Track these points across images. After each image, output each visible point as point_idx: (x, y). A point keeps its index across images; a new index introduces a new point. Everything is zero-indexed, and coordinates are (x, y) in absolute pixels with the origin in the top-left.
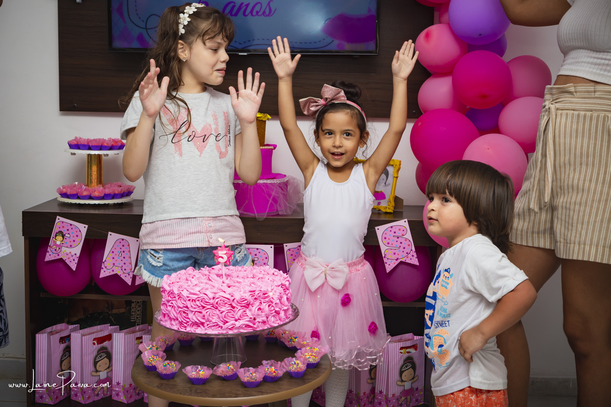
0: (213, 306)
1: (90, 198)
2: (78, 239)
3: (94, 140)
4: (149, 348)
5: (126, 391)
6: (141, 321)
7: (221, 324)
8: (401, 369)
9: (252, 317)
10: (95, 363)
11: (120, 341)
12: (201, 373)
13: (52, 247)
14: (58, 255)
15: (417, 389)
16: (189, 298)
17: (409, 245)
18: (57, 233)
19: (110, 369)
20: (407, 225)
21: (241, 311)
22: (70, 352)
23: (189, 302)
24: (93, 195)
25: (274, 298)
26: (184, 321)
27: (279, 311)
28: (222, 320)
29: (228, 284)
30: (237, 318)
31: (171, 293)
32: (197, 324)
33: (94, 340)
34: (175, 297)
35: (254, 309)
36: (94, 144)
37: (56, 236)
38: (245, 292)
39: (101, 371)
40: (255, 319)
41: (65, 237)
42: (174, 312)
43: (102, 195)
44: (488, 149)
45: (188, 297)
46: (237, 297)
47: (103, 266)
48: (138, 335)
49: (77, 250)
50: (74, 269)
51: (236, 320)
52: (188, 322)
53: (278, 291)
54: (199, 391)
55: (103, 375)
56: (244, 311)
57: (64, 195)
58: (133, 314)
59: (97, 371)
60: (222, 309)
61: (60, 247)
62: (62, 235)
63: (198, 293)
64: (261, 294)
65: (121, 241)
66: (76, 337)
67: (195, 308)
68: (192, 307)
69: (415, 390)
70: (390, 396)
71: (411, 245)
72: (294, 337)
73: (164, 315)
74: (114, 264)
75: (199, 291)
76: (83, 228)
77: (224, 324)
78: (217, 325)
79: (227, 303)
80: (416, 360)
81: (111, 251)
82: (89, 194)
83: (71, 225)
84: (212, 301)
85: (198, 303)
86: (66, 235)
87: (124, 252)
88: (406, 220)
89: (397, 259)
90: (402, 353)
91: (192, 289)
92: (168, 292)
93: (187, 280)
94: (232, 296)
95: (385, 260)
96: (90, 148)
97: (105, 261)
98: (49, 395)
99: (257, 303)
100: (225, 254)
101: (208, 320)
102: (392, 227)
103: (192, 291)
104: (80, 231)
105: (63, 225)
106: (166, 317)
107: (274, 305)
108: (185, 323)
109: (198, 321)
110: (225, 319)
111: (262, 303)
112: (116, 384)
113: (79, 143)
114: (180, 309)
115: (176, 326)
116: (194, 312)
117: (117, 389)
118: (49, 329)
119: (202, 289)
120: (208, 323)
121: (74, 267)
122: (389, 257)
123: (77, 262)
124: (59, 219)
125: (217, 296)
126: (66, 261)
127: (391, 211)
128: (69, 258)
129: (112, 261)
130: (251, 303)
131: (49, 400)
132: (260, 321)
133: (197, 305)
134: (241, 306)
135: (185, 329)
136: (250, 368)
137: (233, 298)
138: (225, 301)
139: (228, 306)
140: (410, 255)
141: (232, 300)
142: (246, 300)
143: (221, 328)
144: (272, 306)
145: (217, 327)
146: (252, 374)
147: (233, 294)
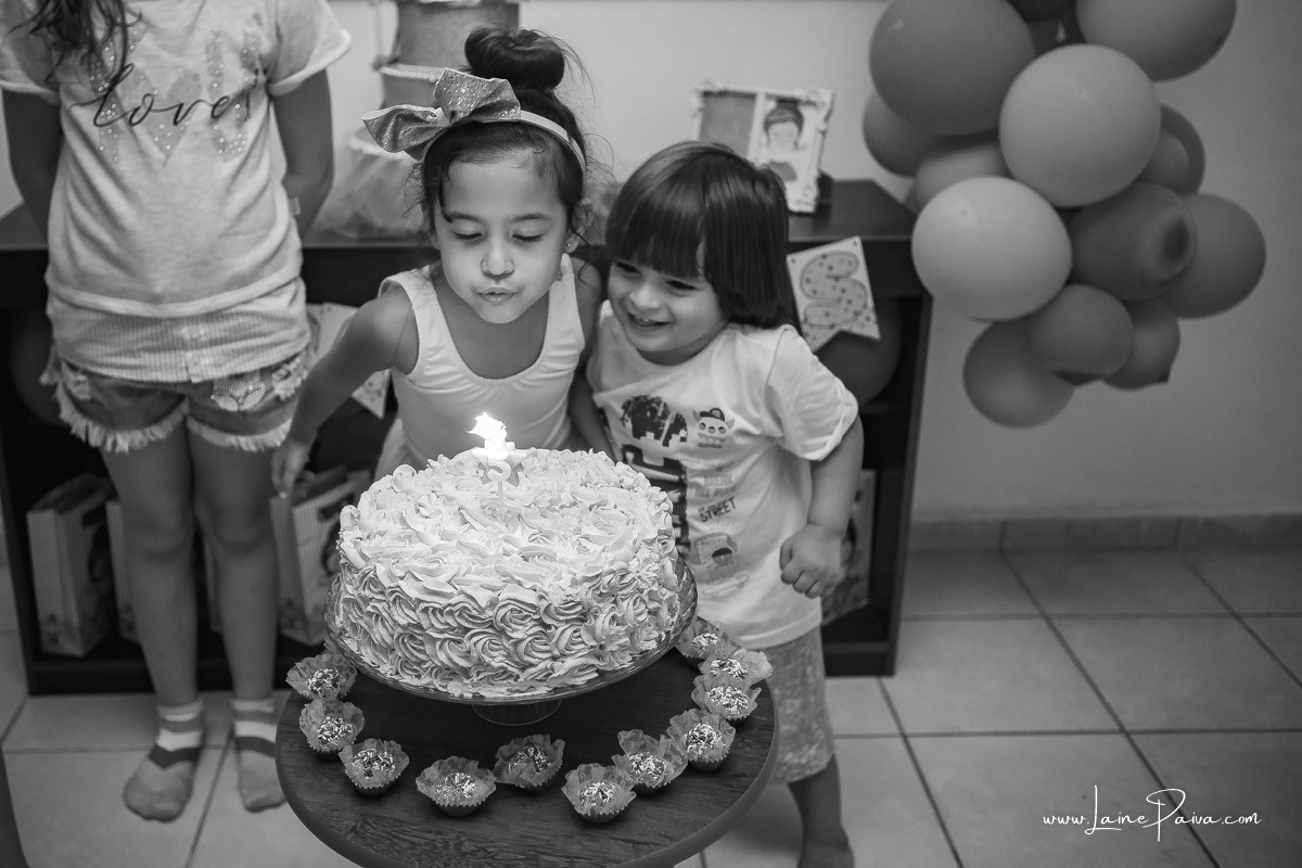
0: (492, 626)
7: (514, 670)
9: (594, 643)
12: (467, 786)
16: (427, 605)
17: (861, 296)
20: (857, 251)
21: (569, 632)
23: (425, 614)
25: (645, 578)
26: (413, 659)
27: (659, 608)
28: (517, 660)
30: (556, 653)
31: (370, 580)
32: (452, 672)
34: (382, 593)
35: (602, 622)
40: (602, 647)
42: (384, 632)
45: (421, 601)
46: (556, 599)
51: (554, 658)
52: (424, 662)
53: (654, 556)
56: (575, 632)
60: (518, 635)
63: (449, 589)
64: (615, 580)
67: (441, 632)
68: (432, 626)
71: (865, 295)
73: (354, 626)
75: (449, 582)
77: (522, 671)
78: (504, 673)
79: (528, 616)
84: (489, 613)
85: (450, 620)
88: (857, 239)
89: (832, 326)
91: (430, 573)
92: (360, 573)
94: (541, 597)
99: (607, 606)
100: (505, 459)
101: (480, 663)
102: (824, 256)
103: (430, 583)
106: (361, 634)
107: (646, 599)
108: (414, 663)
109: (451, 664)
110: (526, 658)
111: (620, 601)
114: (399, 630)
115: (388, 667)
116: (439, 643)
119: (456, 575)
120: (480, 669)
122: (815, 321)
125: (503, 596)
130: (592, 611)
131: (72, 647)
132: (614, 649)
133: (448, 624)
134: (567, 621)
135: (416, 676)
136: (591, 765)
137: (544, 604)
138: (522, 611)
139: (533, 623)
140: (861, 319)
141: (542, 609)
142: (579, 603)
143: (515, 680)
144: (643, 600)
145: (504, 676)
146: (600, 790)
147: (544, 592)
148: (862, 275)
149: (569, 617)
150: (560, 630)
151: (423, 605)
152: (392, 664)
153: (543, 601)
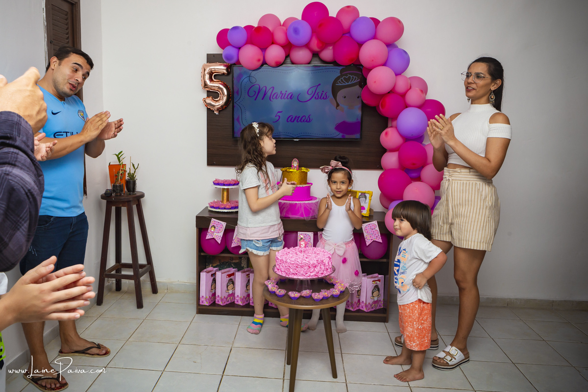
0: (301, 267)
1: (225, 208)
2: (221, 229)
5: (242, 300)
6: (246, 267)
7: (304, 274)
8: (373, 291)
10: (227, 286)
11: (239, 277)
12: (296, 295)
13: (209, 232)
15: (380, 301)
17: (377, 233)
20: (376, 224)
23: (290, 264)
24: (226, 207)
25: (326, 263)
27: (328, 268)
29: (306, 257)
31: (282, 260)
33: (227, 275)
34: (284, 262)
35: (318, 268)
36: (226, 183)
37: (211, 227)
38: (314, 261)
39: (230, 290)
40: (318, 272)
41: (216, 228)
42: (283, 269)
43: (230, 207)
45: (290, 262)
47: (233, 242)
48: (247, 273)
49: (221, 234)
51: (311, 273)
52: (290, 273)
55: (230, 292)
56: (314, 269)
57: (212, 207)
58: (243, 262)
59: (228, 290)
60: (305, 268)
61: (213, 232)
62: (214, 227)
64: (321, 262)
66: (219, 275)
67: (293, 267)
70: (367, 304)
73: (278, 269)
76: (224, 224)
77: (306, 274)
80: (380, 287)
83: (218, 222)
84: (301, 265)
85: (294, 265)
88: (376, 221)
89: (372, 240)
90: (373, 283)
91: (291, 259)
95: (366, 240)
99: (320, 265)
100: (304, 243)
102: (370, 224)
105: (215, 222)
107: (326, 266)
108: (288, 274)
109: (294, 273)
110: (306, 272)
112: (237, 296)
113: (219, 182)
114: (286, 268)
116: (293, 269)
117: (237, 299)
119: (295, 259)
120: (299, 274)
121: (219, 242)
122: (368, 238)
124: (213, 220)
125: (303, 262)
126: (216, 239)
127: (368, 216)
130: (317, 266)
131: (206, 303)
132: (321, 273)
134: (313, 267)
136: (316, 293)
138: (306, 265)
140: (378, 238)
141: (309, 264)
142: (315, 264)
143: (304, 276)
146: (318, 296)
147: (310, 262)
148: (377, 228)
152: (285, 274)
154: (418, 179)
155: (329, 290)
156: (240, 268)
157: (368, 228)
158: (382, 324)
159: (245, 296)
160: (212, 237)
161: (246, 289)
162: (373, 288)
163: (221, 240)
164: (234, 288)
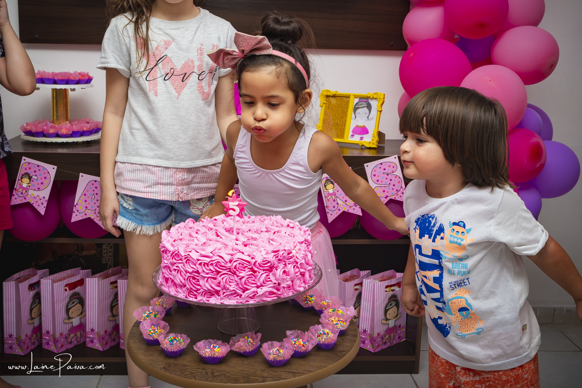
0: (230, 271)
1: (57, 135)
2: (46, 182)
3: (59, 74)
4: (146, 315)
5: (101, 339)
6: (112, 263)
7: (240, 292)
8: (386, 307)
9: (276, 282)
10: (68, 310)
11: (94, 286)
12: (217, 350)
13: (17, 190)
14: (25, 199)
15: (400, 326)
16: (201, 261)
17: (399, 182)
18: (23, 175)
19: (83, 314)
20: (397, 161)
21: (264, 275)
22: (40, 298)
23: (200, 266)
24: (60, 133)
25: (298, 257)
26: (194, 289)
27: (304, 272)
28: (241, 287)
29: (244, 242)
30: (259, 284)
31: (176, 255)
32: (211, 293)
33: (66, 286)
34: (181, 260)
35: (279, 272)
36: (60, 77)
37: (22, 178)
38: (267, 253)
39: (73, 318)
40: (279, 284)
41: (32, 179)
42: (181, 278)
43: (71, 133)
44: (490, 81)
45: (198, 260)
46: (259, 259)
47: (74, 210)
48: (112, 279)
49: (46, 193)
50: (43, 214)
51: (258, 287)
52: (199, 290)
53: (303, 248)
54: (216, 374)
55: (76, 322)
56: (267, 276)
57: (28, 133)
58: (105, 255)
59: (69, 318)
60: (242, 275)
61: (27, 190)
62: (29, 176)
63: (211, 255)
64: (285, 254)
65: (94, 182)
66: (46, 284)
67: (207, 274)
68: (204, 271)
69: (398, 327)
70: (375, 335)
71: (401, 182)
72: (310, 296)
73: (167, 280)
74: (86, 207)
75: (211, 253)
76: (52, 170)
77: (243, 292)
78: (235, 293)
79: (246, 267)
81: (84, 194)
82: (56, 132)
83: (38, 166)
84: (229, 265)
85: (211, 268)
86: (34, 177)
87: (97, 194)
88: (396, 156)
89: (386, 197)
90: (386, 291)
91: (203, 250)
92: (171, 253)
93: (190, 235)
94: (253, 258)
96: (55, 82)
97: (77, 204)
98: (19, 345)
99: (281, 266)
100: (237, 206)
101: (224, 288)
102: (381, 164)
103: (203, 253)
104: (48, 173)
105: (30, 166)
106: (170, 282)
107: (299, 266)
108: (195, 291)
109: (211, 289)
110: (245, 286)
111: (287, 265)
112: (90, 331)
113: (43, 77)
114: (189, 275)
115: (183, 294)
116: (206, 279)
117: (91, 336)
118: (16, 276)
119: (214, 250)
120: (224, 291)
121: (42, 211)
123: (45, 206)
124: (25, 160)
125: (235, 257)
126: (34, 205)
127: (375, 146)
128: (36, 202)
129: (84, 204)
130: (275, 266)
131: (19, 350)
132: (285, 286)
133: (211, 270)
134: (264, 270)
135: (195, 298)
136: (273, 342)
137: (253, 261)
138: (244, 264)
139: (249, 270)
140: (400, 194)
141: (253, 263)
142: (269, 262)
143: (240, 297)
144: (297, 267)
145: (235, 295)
146: (278, 350)
147: (254, 256)
148: (398, 172)
149: (265, 268)
150: (260, 274)
151: (200, 262)
152: (184, 293)
153: (253, 259)
154: (489, 60)
155: (308, 330)
156: (96, 268)
157: (379, 172)
158: (407, 377)
159: (109, 330)
160: (24, 201)
161: (109, 314)
162: (387, 301)
163: (47, 208)
164: (83, 312)
